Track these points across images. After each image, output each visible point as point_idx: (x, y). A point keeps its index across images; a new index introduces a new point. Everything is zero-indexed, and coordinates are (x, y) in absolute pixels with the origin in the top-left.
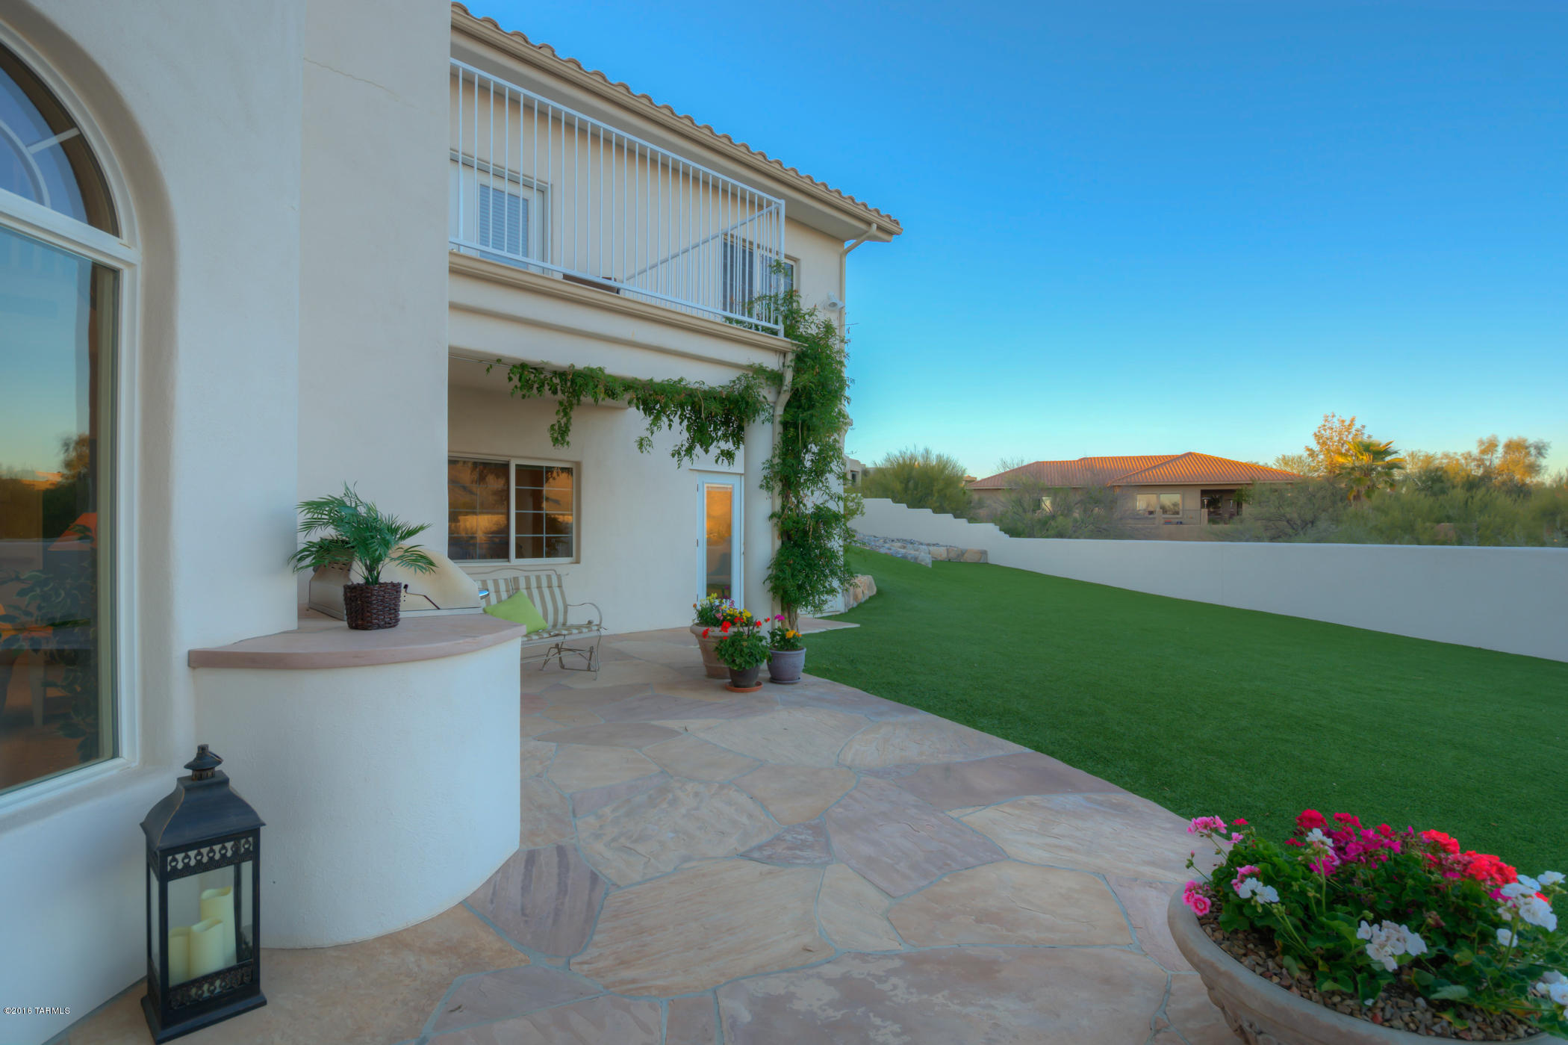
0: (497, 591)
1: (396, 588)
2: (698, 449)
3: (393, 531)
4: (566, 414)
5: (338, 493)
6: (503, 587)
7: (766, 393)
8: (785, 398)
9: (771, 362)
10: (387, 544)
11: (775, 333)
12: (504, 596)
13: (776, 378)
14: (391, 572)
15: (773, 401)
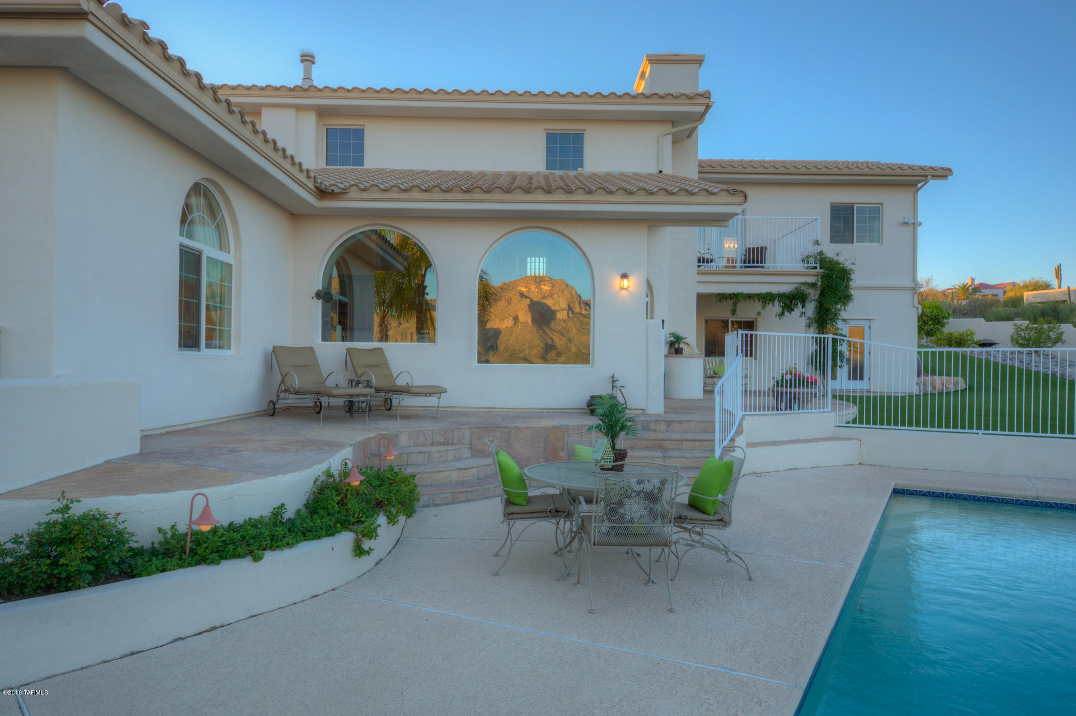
0: (716, 363)
1: (682, 348)
2: (786, 313)
3: (682, 338)
4: (735, 305)
5: (674, 332)
6: (717, 362)
7: (811, 291)
8: (819, 292)
9: (811, 280)
10: (681, 340)
11: (815, 268)
12: (718, 364)
13: (813, 285)
14: (681, 346)
15: (814, 294)
